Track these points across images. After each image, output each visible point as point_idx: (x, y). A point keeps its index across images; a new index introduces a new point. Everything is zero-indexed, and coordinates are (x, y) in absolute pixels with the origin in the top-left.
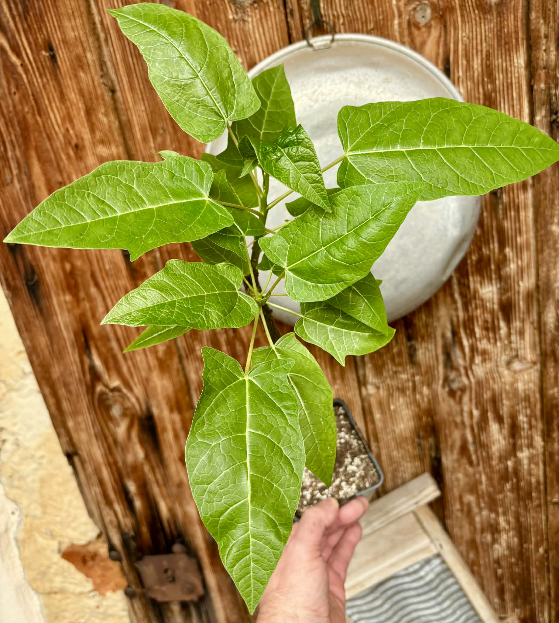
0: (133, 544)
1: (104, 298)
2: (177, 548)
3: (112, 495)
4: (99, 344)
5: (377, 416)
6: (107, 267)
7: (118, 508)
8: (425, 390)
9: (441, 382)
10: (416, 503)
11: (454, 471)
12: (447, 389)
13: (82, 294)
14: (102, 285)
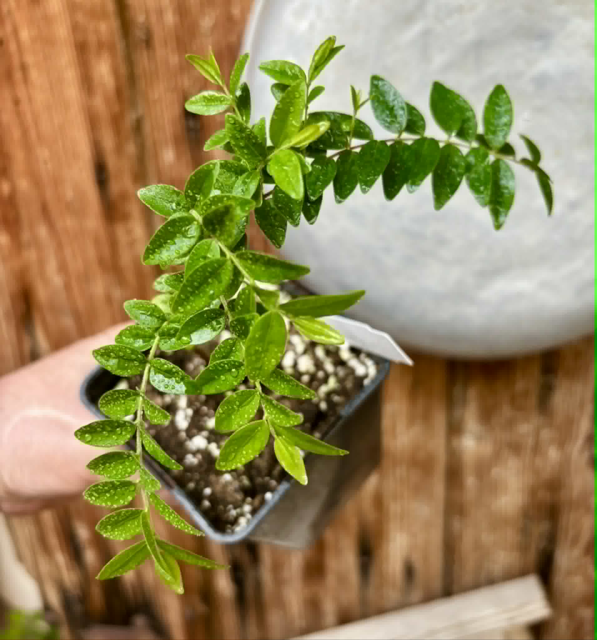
0: (78, 608)
1: (60, 247)
2: (140, 621)
3: (54, 540)
4: (49, 318)
5: (470, 481)
6: (69, 194)
7: (61, 558)
8: (553, 454)
9: (580, 442)
10: (511, 618)
11: (569, 573)
12: (586, 455)
13: (26, 236)
14: (59, 224)
